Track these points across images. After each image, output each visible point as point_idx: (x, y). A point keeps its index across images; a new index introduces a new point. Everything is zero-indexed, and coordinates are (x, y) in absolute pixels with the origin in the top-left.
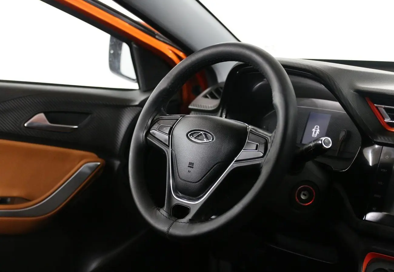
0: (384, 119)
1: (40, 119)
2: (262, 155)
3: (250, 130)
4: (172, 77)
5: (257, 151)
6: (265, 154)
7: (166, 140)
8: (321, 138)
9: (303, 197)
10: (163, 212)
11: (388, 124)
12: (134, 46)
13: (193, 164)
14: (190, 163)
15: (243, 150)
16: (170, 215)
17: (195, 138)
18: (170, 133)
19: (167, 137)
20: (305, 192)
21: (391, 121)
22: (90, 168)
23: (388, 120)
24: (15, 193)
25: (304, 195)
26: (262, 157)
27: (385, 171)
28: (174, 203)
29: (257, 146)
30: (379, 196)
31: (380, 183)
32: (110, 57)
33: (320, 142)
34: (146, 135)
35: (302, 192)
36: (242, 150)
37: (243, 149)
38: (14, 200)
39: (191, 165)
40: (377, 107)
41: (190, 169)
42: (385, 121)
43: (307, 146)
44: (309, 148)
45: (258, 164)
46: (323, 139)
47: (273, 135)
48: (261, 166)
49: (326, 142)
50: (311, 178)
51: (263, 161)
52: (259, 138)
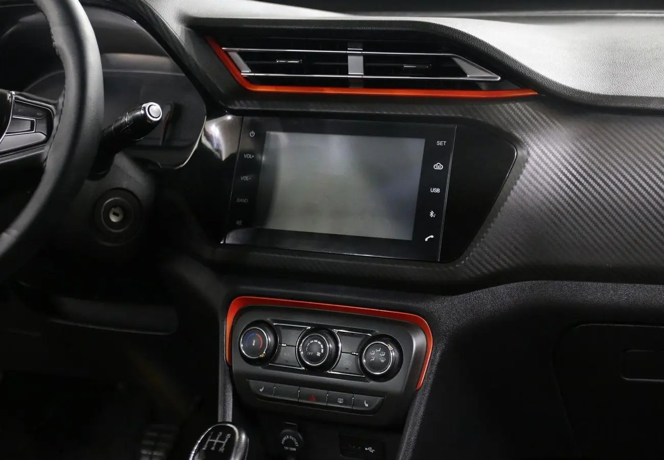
0: (241, 72)
2: (43, 137)
3: (16, 98)
5: (34, 131)
6: (49, 135)
8: (144, 105)
9: (114, 219)
11: (248, 78)
15: (7, 133)
20: (117, 210)
21: (253, 74)
23: (246, 72)
25: (115, 214)
26: (45, 142)
27: (250, 157)
29: (32, 123)
30: (244, 201)
31: (245, 178)
33: (142, 112)
35: (113, 209)
36: (5, 134)
37: (6, 131)
40: (226, 52)
42: (242, 74)
43: (118, 124)
44: (121, 126)
45: (39, 156)
46: (146, 105)
47: (61, 100)
48: (45, 157)
49: (155, 111)
50: (125, 184)
51: (47, 148)
52: (32, 110)
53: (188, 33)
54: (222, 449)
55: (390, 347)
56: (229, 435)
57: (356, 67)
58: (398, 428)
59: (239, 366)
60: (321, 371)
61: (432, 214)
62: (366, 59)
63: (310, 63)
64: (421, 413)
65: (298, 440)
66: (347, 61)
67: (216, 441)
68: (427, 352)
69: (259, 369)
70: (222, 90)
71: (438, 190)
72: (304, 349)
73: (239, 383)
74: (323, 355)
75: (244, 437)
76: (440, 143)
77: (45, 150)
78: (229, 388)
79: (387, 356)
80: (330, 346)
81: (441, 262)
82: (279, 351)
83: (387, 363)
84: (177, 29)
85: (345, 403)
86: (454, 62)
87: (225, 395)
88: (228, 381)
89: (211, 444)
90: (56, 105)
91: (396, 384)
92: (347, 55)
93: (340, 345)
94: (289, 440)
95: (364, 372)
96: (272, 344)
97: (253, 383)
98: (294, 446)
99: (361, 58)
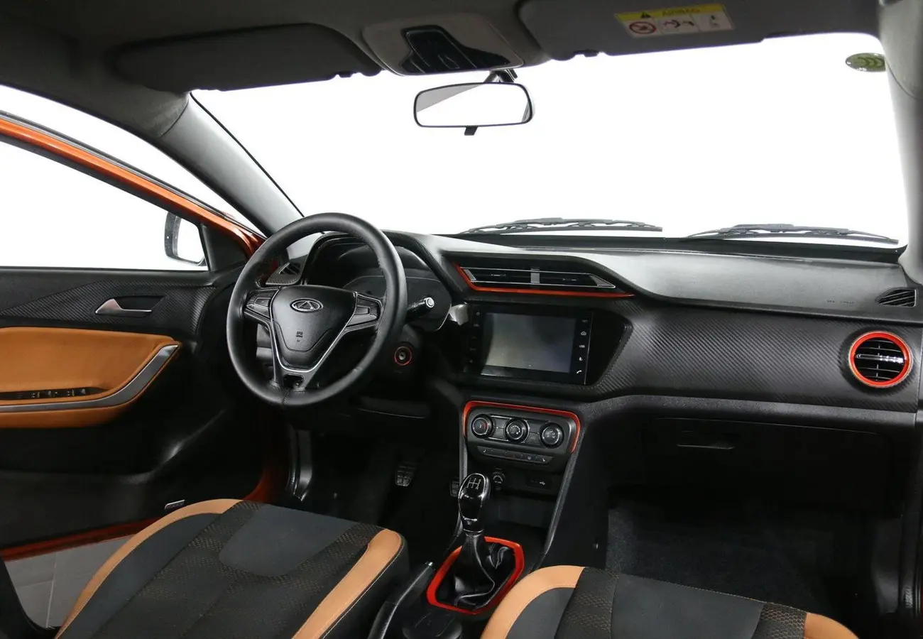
1: (111, 304)
2: (376, 317)
3: (358, 296)
4: (264, 250)
5: (369, 315)
6: (378, 316)
7: (265, 313)
9: (401, 358)
10: (274, 384)
11: (474, 283)
12: (204, 227)
13: (302, 333)
14: (298, 333)
15: (354, 315)
16: (281, 386)
17: (301, 308)
18: (270, 304)
19: (267, 309)
20: (403, 353)
21: (478, 281)
22: (169, 351)
23: (474, 280)
24: (90, 384)
25: (402, 356)
26: (377, 320)
27: (478, 325)
28: (284, 374)
29: (369, 309)
30: (474, 349)
31: (474, 338)
32: (165, 243)
33: (424, 303)
34: (243, 310)
35: (401, 353)
38: (89, 391)
39: (299, 334)
40: (463, 270)
41: (299, 338)
42: (471, 281)
43: (409, 308)
44: (412, 310)
45: (373, 327)
46: (426, 299)
47: (384, 297)
48: (376, 328)
49: (430, 302)
50: (407, 340)
51: (378, 323)
52: (368, 303)
53: (443, 260)
54: (477, 488)
55: (558, 430)
56: (480, 480)
57: (535, 279)
58: (561, 472)
59: (472, 437)
60: (518, 442)
61: (580, 359)
62: (541, 275)
63: (511, 277)
64: (573, 466)
65: (502, 477)
66: (530, 275)
67: (473, 483)
68: (577, 432)
69: (483, 440)
70: (462, 290)
71: (583, 346)
72: (509, 430)
73: (472, 448)
74: (520, 434)
75: (487, 480)
76: (584, 321)
77: (377, 325)
78: (465, 449)
79: (556, 435)
80: (524, 428)
81: (586, 385)
82: (494, 431)
83: (556, 438)
84: (437, 258)
85: (532, 459)
86: (590, 278)
87: (463, 454)
88: (465, 446)
89: (470, 485)
90: (382, 300)
91: (560, 450)
92: (530, 272)
93: (529, 428)
94: (497, 478)
95: (543, 443)
96: (491, 427)
97: (480, 448)
98: (500, 480)
99: (538, 274)
